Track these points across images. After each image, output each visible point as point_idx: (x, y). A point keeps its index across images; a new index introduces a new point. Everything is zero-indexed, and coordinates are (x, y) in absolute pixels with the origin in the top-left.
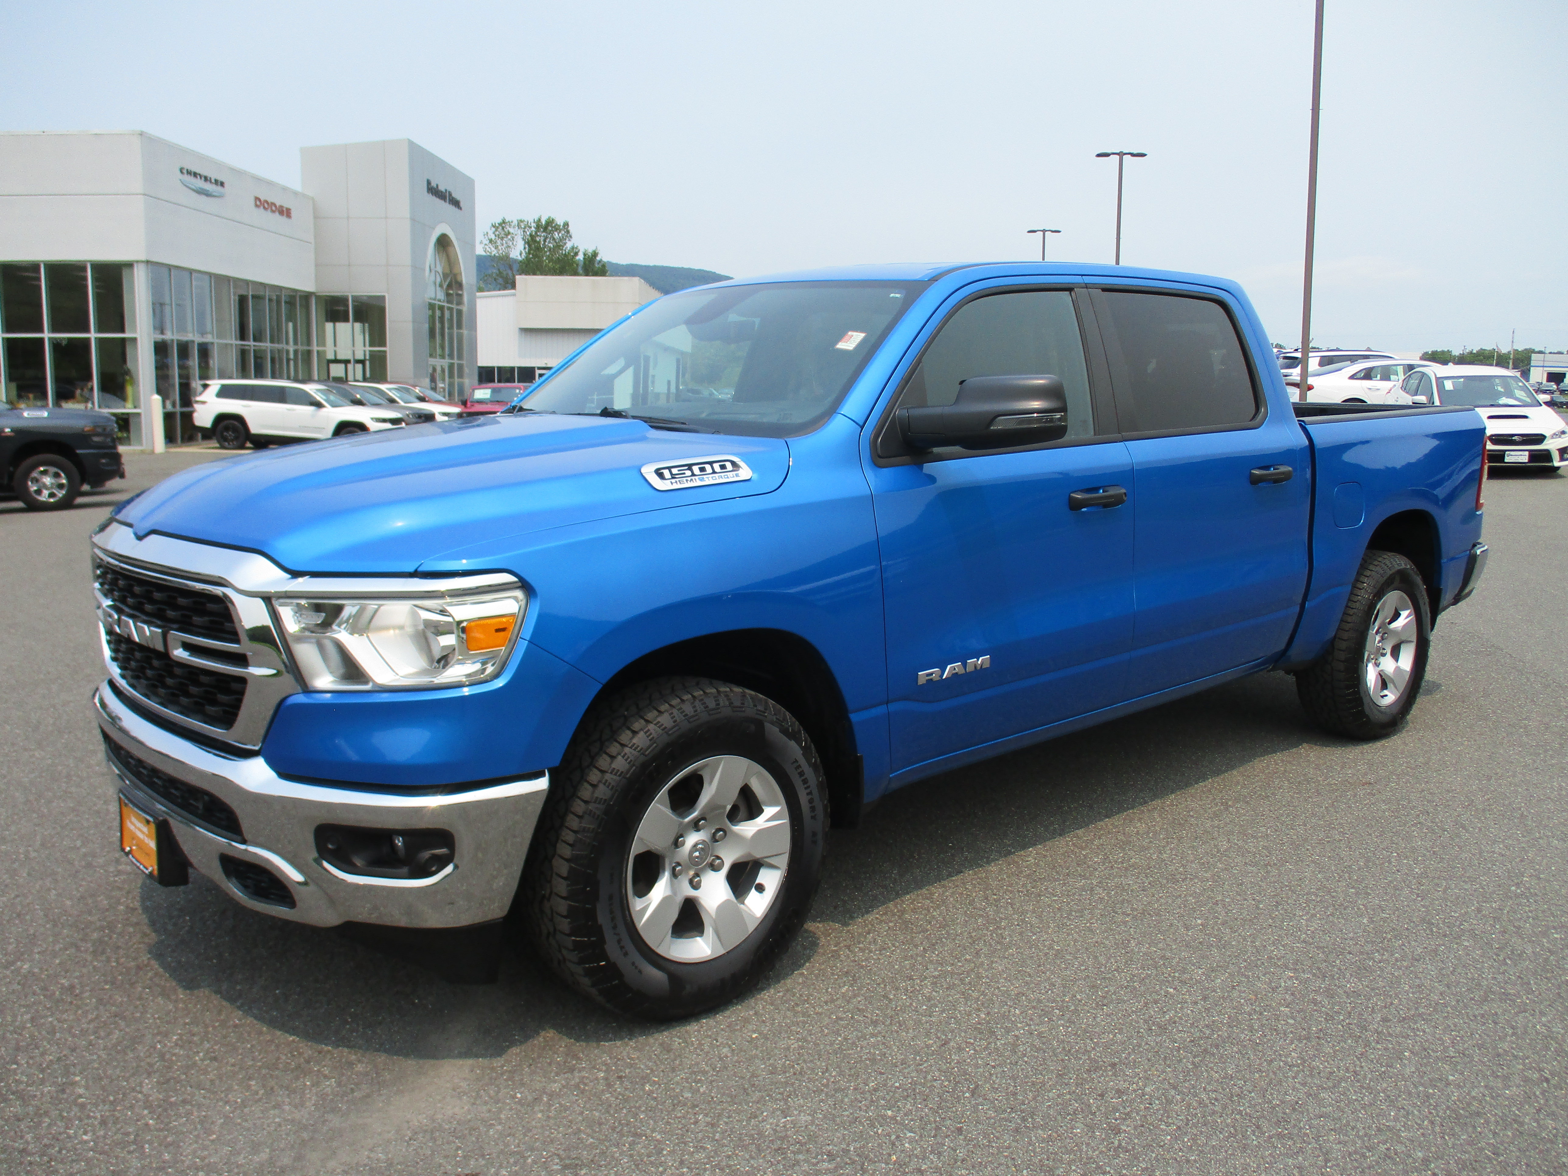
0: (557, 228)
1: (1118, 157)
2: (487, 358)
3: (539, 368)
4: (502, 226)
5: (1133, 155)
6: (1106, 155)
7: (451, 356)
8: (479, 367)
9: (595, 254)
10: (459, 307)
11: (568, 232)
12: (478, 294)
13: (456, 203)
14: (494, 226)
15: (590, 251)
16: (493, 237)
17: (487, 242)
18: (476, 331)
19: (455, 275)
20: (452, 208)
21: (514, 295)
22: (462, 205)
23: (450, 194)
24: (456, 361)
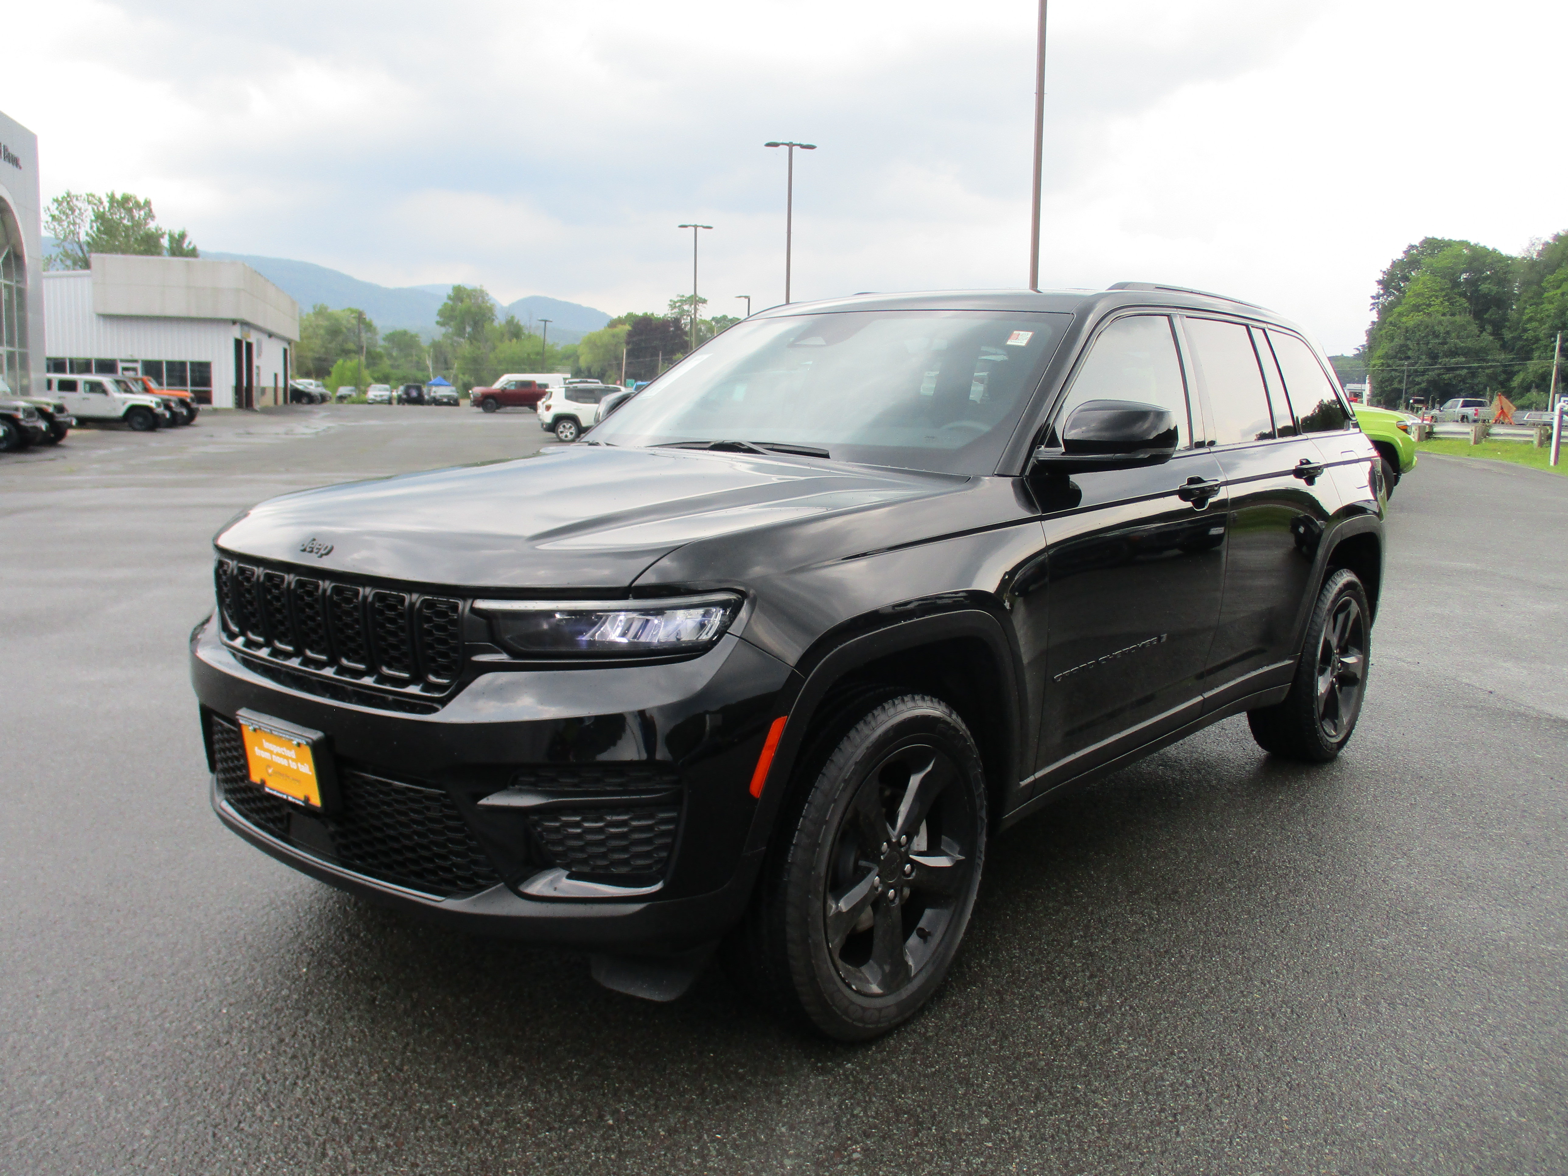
0: (138, 205)
1: (787, 148)
2: (56, 349)
3: (122, 361)
4: (67, 204)
5: (802, 147)
6: (775, 145)
7: (11, 343)
8: (48, 359)
9: (183, 236)
10: (19, 285)
11: (151, 210)
12: (45, 274)
13: (14, 161)
14: (56, 201)
15: (177, 232)
16: (56, 213)
17: (50, 219)
18: (43, 315)
19: (14, 247)
20: (9, 166)
21: (88, 276)
22: (21, 163)
23: (6, 149)
24: (16, 349)
